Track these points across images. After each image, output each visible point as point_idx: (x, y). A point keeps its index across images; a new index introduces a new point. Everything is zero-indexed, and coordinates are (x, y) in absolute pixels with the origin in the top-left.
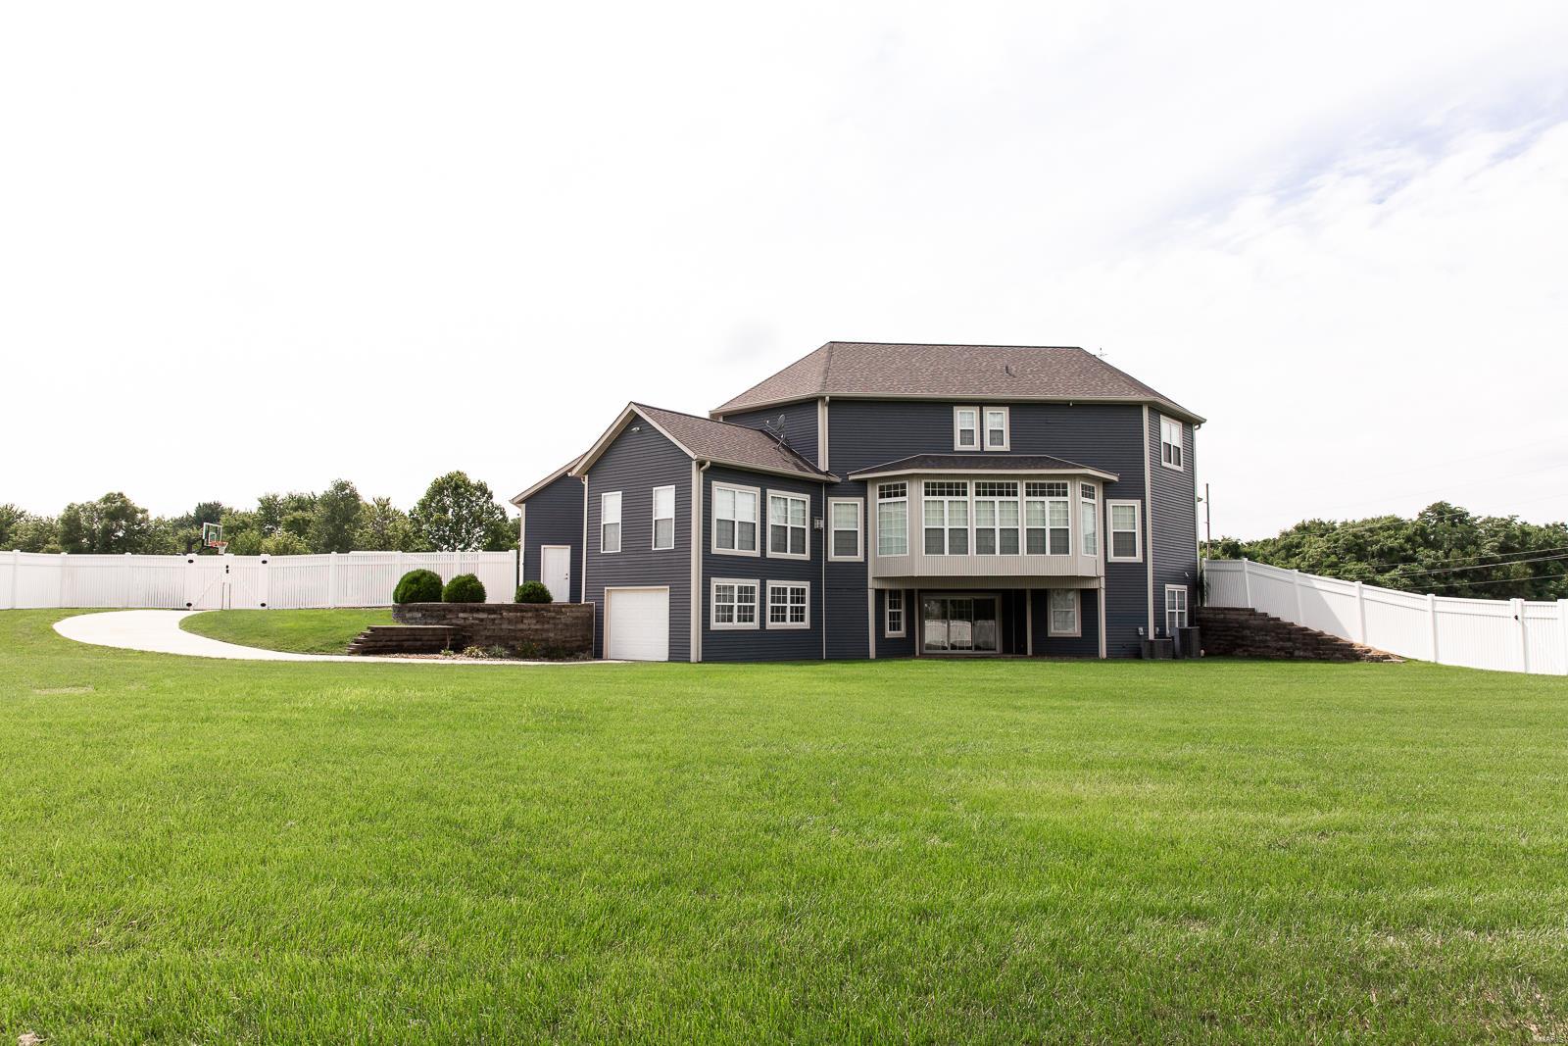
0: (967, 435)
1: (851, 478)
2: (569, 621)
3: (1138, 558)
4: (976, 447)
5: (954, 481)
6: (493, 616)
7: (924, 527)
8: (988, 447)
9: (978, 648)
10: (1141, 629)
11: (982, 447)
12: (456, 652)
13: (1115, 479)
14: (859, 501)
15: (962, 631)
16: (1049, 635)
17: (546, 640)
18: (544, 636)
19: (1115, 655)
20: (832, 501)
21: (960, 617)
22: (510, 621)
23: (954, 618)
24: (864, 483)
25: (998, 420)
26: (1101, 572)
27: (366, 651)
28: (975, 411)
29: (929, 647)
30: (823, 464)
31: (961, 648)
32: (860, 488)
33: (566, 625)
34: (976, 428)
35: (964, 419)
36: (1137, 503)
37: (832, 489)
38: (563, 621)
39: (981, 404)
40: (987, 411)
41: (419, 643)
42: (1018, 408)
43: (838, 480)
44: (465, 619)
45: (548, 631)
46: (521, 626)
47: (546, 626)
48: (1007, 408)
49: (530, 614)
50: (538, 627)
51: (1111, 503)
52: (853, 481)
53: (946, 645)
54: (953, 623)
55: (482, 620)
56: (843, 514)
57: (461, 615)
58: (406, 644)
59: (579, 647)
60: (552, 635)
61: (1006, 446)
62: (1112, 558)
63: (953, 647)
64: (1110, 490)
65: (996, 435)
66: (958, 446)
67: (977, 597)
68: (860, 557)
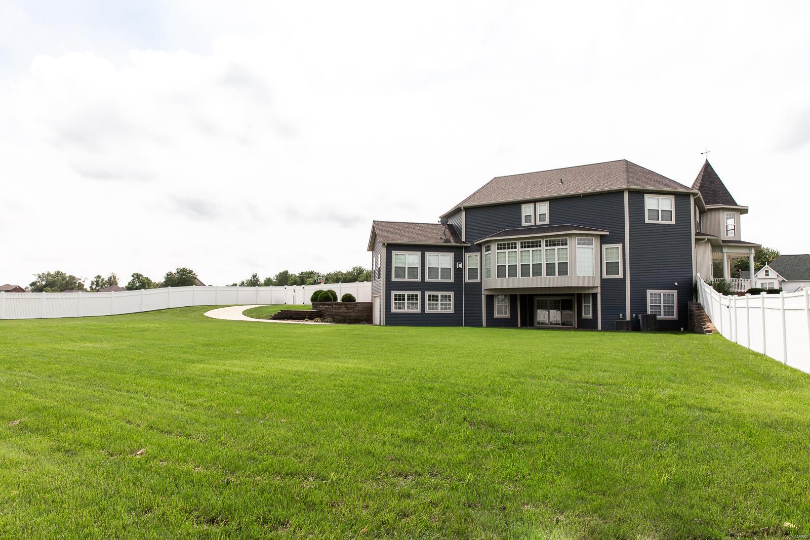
0: (528, 218)
1: (475, 243)
2: (360, 309)
3: (620, 276)
4: (532, 223)
5: (510, 242)
6: (330, 307)
7: (497, 265)
8: (538, 223)
9: (563, 324)
10: (621, 315)
11: (535, 223)
12: (310, 320)
13: (607, 233)
14: (478, 254)
15: (555, 316)
16: (583, 318)
17: (350, 316)
18: (349, 314)
19: (604, 329)
20: (467, 255)
21: (555, 308)
22: (335, 309)
23: (551, 309)
24: (480, 245)
25: (544, 208)
26: (599, 285)
27: (275, 318)
28: (532, 205)
29: (539, 323)
30: (463, 239)
31: (555, 324)
32: (478, 248)
33: (359, 310)
34: (532, 214)
35: (527, 210)
36: (620, 246)
37: (468, 249)
38: (357, 309)
39: (535, 201)
40: (538, 205)
41: (300, 316)
42: (553, 201)
43: (469, 245)
44: (322, 308)
45: (351, 313)
46: (340, 311)
47: (350, 311)
48: (548, 202)
49: (343, 306)
50: (346, 311)
51: (604, 247)
52: (476, 244)
53: (547, 322)
54: (551, 311)
55: (326, 308)
56: (472, 260)
57: (321, 306)
58: (294, 316)
59: (365, 319)
60: (352, 314)
61: (547, 222)
62: (605, 276)
63: (551, 324)
64: (604, 240)
65: (542, 216)
66: (524, 224)
67: (563, 298)
68: (478, 280)
